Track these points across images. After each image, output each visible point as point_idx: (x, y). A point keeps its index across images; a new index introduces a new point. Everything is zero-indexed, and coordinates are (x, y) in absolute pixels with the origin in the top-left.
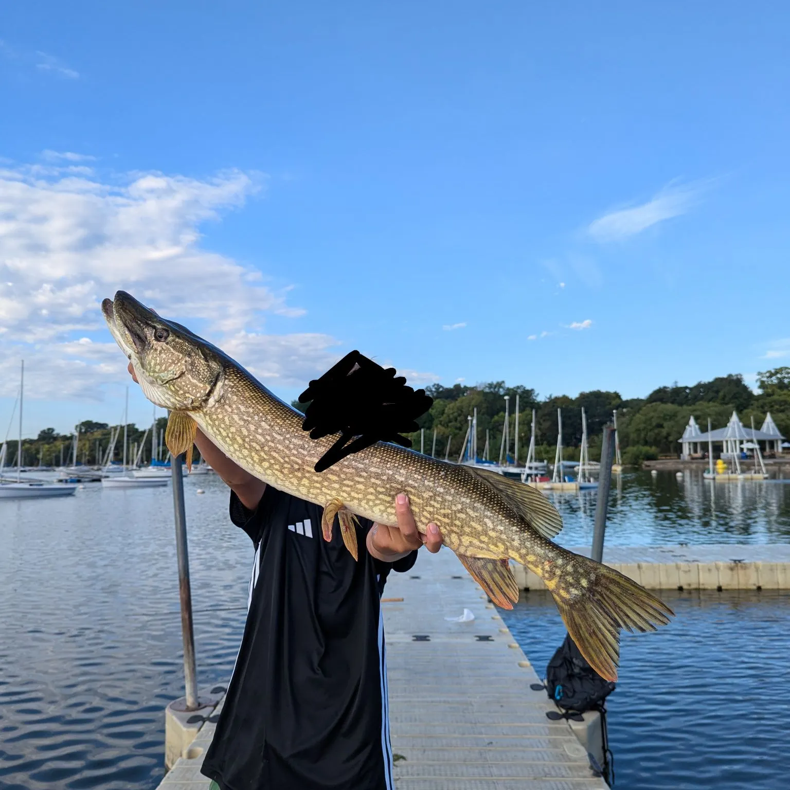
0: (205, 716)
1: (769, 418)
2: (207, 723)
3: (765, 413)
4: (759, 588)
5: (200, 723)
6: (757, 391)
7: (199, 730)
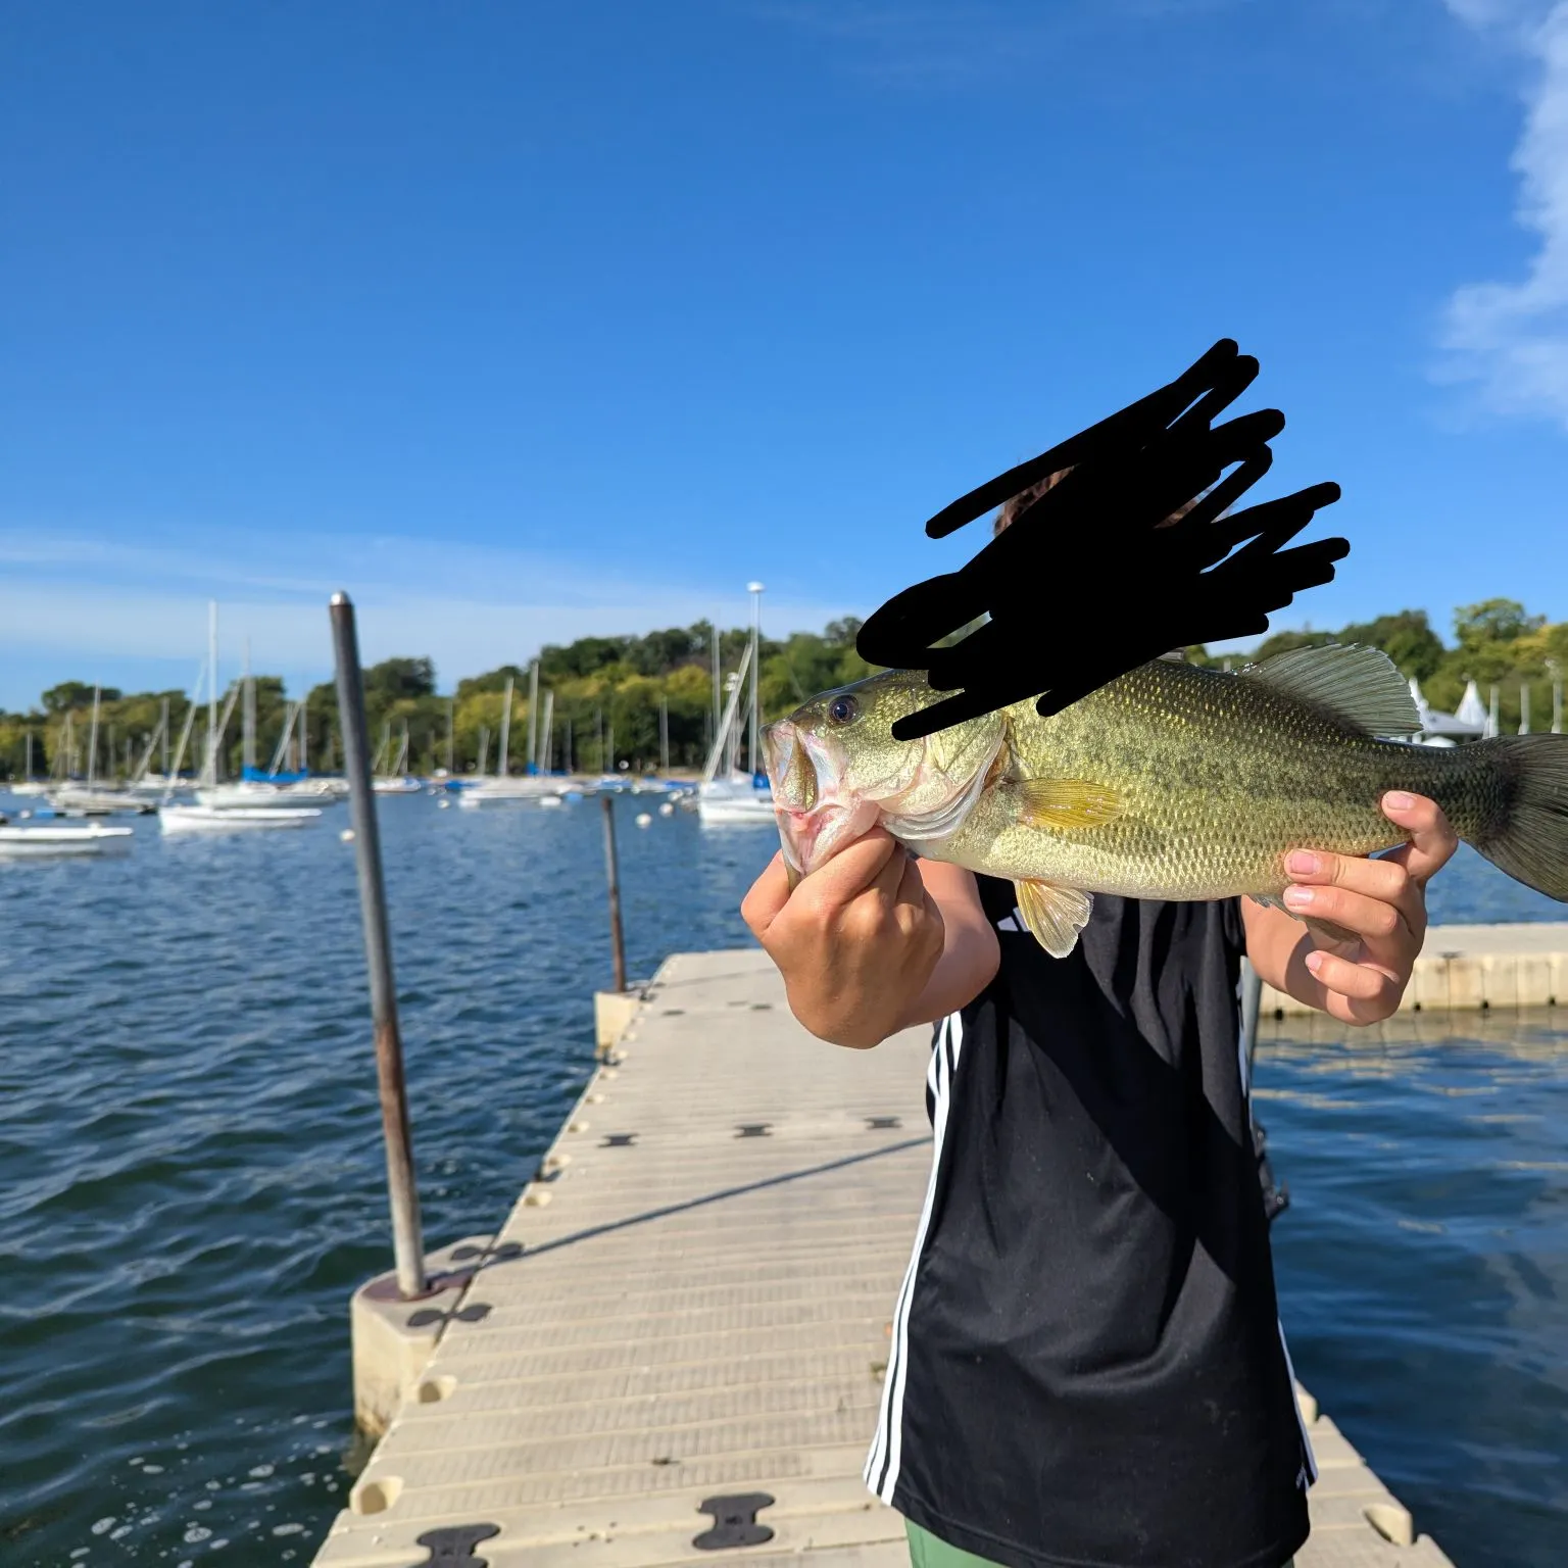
0: (446, 1309)
1: (1471, 694)
2: (453, 1324)
3: (1465, 684)
4: (1486, 1005)
5: (437, 1324)
6: (1450, 642)
7: (438, 1339)
